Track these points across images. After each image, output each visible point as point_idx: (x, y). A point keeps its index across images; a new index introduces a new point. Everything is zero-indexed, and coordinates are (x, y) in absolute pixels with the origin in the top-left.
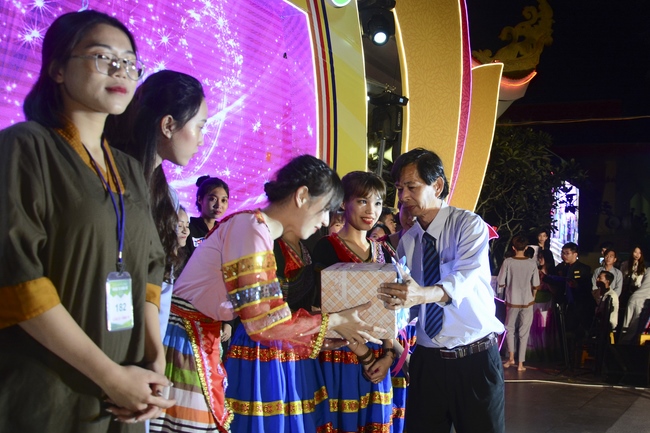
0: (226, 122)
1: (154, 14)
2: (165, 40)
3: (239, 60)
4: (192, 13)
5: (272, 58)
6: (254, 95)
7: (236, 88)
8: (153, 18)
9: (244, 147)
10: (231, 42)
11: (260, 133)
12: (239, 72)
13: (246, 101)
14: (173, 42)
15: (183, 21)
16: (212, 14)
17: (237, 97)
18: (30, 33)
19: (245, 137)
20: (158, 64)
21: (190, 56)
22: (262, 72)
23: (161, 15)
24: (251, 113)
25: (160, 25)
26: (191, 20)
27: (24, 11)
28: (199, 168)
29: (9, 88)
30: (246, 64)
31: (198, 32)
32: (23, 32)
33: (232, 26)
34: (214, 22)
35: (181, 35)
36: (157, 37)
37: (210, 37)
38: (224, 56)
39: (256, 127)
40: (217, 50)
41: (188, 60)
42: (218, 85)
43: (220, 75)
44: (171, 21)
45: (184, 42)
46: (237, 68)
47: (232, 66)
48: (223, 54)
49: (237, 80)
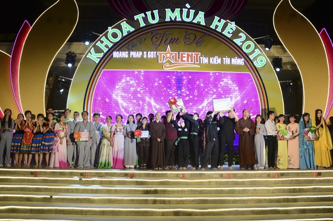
0: (235, 103)
1: (211, 86)
2: (215, 90)
3: (237, 88)
4: (221, 83)
5: (248, 85)
6: (243, 95)
9: (242, 107)
10: (234, 85)
11: (247, 103)
13: (241, 97)
14: (217, 90)
15: (219, 85)
17: (238, 97)
19: (241, 105)
21: (222, 92)
22: (245, 89)
23: (213, 86)
24: (243, 99)
25: (213, 88)
30: (239, 89)
31: (224, 86)
33: (233, 81)
36: (213, 91)
37: (227, 86)
39: (245, 102)
40: (229, 88)
42: (231, 95)
43: (232, 93)
44: (216, 86)
45: (220, 89)
46: (236, 90)
47: (235, 90)
48: (231, 88)
49: (237, 93)
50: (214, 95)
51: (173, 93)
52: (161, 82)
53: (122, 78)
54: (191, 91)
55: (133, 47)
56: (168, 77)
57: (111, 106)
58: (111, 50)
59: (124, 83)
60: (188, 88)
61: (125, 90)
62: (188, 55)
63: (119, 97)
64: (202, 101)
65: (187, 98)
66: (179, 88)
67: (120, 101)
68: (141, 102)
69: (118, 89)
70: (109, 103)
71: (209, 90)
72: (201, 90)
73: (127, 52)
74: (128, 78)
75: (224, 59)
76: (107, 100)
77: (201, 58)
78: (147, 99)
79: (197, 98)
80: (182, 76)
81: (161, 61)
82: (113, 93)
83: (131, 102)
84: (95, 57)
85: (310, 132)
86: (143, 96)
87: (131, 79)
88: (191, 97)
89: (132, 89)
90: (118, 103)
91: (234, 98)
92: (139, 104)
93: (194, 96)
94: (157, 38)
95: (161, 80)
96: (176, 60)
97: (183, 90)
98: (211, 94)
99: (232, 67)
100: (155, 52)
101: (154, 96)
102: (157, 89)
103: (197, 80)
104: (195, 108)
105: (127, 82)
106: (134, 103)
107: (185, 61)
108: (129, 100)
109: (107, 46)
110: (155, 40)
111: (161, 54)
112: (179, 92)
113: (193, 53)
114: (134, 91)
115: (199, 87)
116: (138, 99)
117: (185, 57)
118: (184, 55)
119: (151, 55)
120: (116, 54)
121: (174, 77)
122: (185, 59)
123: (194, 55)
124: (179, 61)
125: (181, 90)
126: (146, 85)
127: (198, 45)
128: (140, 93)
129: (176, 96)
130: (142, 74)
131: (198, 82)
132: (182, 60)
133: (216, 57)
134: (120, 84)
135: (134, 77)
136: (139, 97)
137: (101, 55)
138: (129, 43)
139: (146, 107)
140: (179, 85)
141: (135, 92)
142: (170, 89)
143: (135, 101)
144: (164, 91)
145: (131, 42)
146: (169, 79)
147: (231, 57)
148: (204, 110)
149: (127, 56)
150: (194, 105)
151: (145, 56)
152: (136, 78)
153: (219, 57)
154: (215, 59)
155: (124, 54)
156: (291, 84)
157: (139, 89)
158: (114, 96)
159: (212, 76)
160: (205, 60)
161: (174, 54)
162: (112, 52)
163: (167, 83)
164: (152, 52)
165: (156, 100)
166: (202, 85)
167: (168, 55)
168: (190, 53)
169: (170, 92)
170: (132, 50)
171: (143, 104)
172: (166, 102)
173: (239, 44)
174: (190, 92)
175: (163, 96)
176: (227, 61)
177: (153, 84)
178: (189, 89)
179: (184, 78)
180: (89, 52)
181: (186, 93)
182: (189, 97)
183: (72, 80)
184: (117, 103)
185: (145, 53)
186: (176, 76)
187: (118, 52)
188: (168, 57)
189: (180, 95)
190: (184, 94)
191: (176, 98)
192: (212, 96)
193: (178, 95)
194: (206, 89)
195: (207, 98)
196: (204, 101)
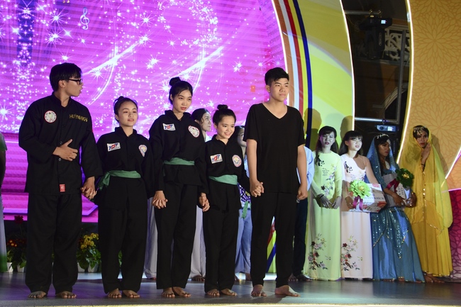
0: (205, 69)
1: (136, 6)
2: (146, 20)
3: (214, 21)
6: (232, 44)
7: (213, 42)
8: (135, 8)
9: (226, 85)
10: (205, 10)
11: (242, 73)
12: (215, 29)
13: (223, 51)
14: (154, 21)
15: (160, 4)
17: (214, 50)
18: (52, 37)
20: (142, 37)
21: (168, 27)
23: (141, 5)
24: (229, 58)
25: (140, 12)
27: (47, 25)
29: (42, 70)
30: (219, 24)
32: (48, 37)
35: (159, 13)
36: (139, 20)
38: (200, 21)
39: (237, 67)
40: (192, 20)
41: (167, 30)
42: (196, 43)
43: (198, 36)
44: (150, 7)
45: (162, 19)
46: (212, 27)
47: (207, 27)
48: (197, 20)
49: (213, 37)
50: (143, 35)
54: (68, 12)
64: (103, 53)
71: (127, 17)
72: (101, 14)
79: (88, 40)
85: (400, 185)
88: (68, 33)
97: (40, 8)
98: (134, 32)
112: (27, 11)
115: (93, 3)
125: (32, 7)
129: (16, 24)
148: (108, 83)
156: (383, 22)
174: (63, 18)
178: (60, 7)
181: (49, 18)
182: (62, 33)
189: (29, 21)
190: (44, 22)
191: (16, 31)
192: (137, 39)
193: (21, 21)
194: (119, 14)
195: (119, 45)
196: (110, 52)
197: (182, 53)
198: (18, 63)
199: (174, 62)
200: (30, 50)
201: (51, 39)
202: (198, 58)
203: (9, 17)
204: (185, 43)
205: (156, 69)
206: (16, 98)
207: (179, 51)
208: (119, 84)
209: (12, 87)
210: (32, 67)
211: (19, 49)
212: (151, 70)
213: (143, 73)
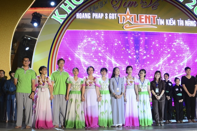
0: (187, 62)
1: (166, 47)
2: (169, 50)
3: (188, 48)
4: (174, 44)
6: (194, 54)
7: (189, 54)
9: (193, 66)
10: (185, 46)
12: (189, 51)
13: (192, 56)
14: (171, 50)
15: (172, 46)
16: (179, 42)
17: (189, 56)
19: (193, 64)
21: (175, 51)
22: (195, 49)
23: (167, 46)
24: (194, 58)
25: (167, 48)
26: (174, 45)
28: (182, 72)
30: (190, 49)
31: (176, 46)
32: (143, 57)
33: (185, 42)
34: (180, 43)
35: (172, 48)
36: (167, 50)
37: (179, 46)
38: (184, 49)
39: (196, 61)
40: (182, 48)
42: (184, 55)
43: (184, 53)
44: (170, 47)
45: (173, 49)
46: (188, 50)
47: (186, 50)
48: (183, 49)
50: (168, 54)
51: (131, 52)
52: (120, 42)
53: (83, 38)
54: (148, 50)
55: (94, 9)
56: (127, 37)
57: (74, 64)
58: (74, 12)
59: (86, 43)
60: (145, 47)
61: (87, 49)
62: (146, 17)
63: (81, 56)
64: (158, 60)
65: (145, 57)
66: (137, 48)
67: (82, 59)
68: (102, 61)
69: (80, 48)
70: (72, 62)
71: (164, 50)
72: (157, 50)
73: (89, 14)
74: (89, 39)
75: (178, 21)
76: (70, 59)
77: (158, 20)
78: (108, 58)
79: (154, 57)
80: (139, 37)
81: (121, 22)
82: (76, 53)
83: (93, 61)
84: (59, 18)
86: (104, 55)
87: (92, 40)
88: (148, 56)
89: (93, 48)
90: (81, 62)
91: (186, 57)
92: (101, 62)
93: (151, 55)
94: (116, 2)
95: (120, 40)
96: (135, 22)
97: (140, 50)
98: (166, 54)
99: (185, 28)
100: (116, 14)
101: (114, 55)
102: (117, 49)
103: (153, 41)
104: (152, 66)
105: (88, 42)
106: (96, 62)
107: (143, 22)
108: (91, 59)
109: (70, 8)
110: (114, 3)
111: (121, 16)
112: (137, 51)
113: (151, 15)
114: (95, 51)
115: (154, 47)
116: (99, 58)
117: (143, 19)
118: (142, 17)
119: (112, 16)
120: (79, 16)
121: (132, 38)
122: (143, 20)
123: (151, 17)
124: (138, 22)
125: (138, 50)
126: (107, 45)
127: (154, 9)
128: (101, 53)
129: (135, 55)
130: (103, 35)
131: (153, 43)
132: (141, 22)
133: (171, 19)
134: (82, 44)
135: (95, 38)
136: (100, 56)
137: (65, 16)
138: (91, 6)
139: (107, 65)
140: (137, 46)
141: (97, 52)
142: (129, 49)
143: (96, 60)
144: (124, 51)
145: (93, 5)
146: (127, 40)
147: (184, 19)
148: (160, 68)
149: (89, 17)
150: (151, 64)
151: (106, 18)
152: (97, 38)
153: (174, 19)
154: (170, 21)
155: (87, 16)
157: (100, 49)
158: (76, 55)
159: (166, 37)
160: (162, 22)
161: (133, 16)
162: (75, 13)
163: (126, 43)
164: (113, 14)
165: (116, 59)
166: (157, 45)
167: (128, 17)
168: (148, 16)
169: (129, 52)
170: (94, 12)
171: (104, 63)
172: (126, 61)
173: (191, 8)
174: (147, 52)
175: (123, 55)
176: (181, 23)
177: (113, 44)
178: (146, 49)
179: (141, 39)
180: (54, 13)
181: (143, 53)
182: (147, 56)
183: (37, 39)
184: (79, 62)
185: (106, 14)
186: (134, 37)
187: (81, 14)
188: (128, 19)
189: (138, 54)
190: (142, 54)
191: (135, 57)
192: (167, 55)
193: (136, 54)
194: (161, 49)
195: (162, 57)
196: (160, 60)
197: (180, 58)
198: (136, 65)
199: (178, 61)
200: (139, 61)
201: (144, 58)
202: (185, 59)
203: (133, 53)
204: (180, 55)
205: (173, 63)
206: (136, 74)
207: (179, 58)
208: (163, 68)
209: (135, 71)
210: (140, 66)
211: (136, 61)
212: (172, 63)
213: (170, 64)
